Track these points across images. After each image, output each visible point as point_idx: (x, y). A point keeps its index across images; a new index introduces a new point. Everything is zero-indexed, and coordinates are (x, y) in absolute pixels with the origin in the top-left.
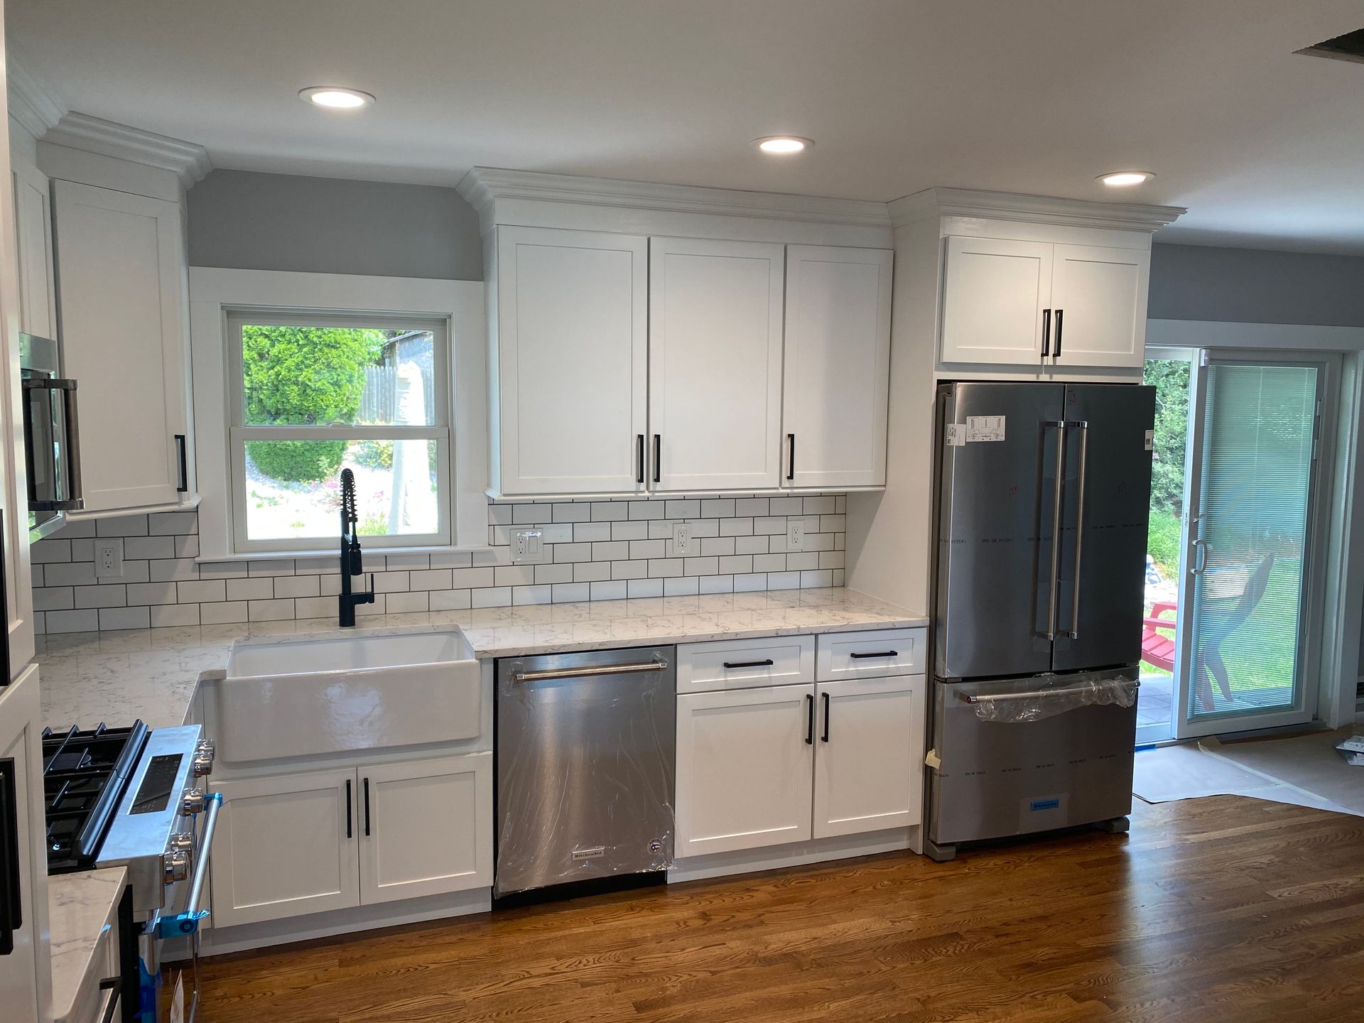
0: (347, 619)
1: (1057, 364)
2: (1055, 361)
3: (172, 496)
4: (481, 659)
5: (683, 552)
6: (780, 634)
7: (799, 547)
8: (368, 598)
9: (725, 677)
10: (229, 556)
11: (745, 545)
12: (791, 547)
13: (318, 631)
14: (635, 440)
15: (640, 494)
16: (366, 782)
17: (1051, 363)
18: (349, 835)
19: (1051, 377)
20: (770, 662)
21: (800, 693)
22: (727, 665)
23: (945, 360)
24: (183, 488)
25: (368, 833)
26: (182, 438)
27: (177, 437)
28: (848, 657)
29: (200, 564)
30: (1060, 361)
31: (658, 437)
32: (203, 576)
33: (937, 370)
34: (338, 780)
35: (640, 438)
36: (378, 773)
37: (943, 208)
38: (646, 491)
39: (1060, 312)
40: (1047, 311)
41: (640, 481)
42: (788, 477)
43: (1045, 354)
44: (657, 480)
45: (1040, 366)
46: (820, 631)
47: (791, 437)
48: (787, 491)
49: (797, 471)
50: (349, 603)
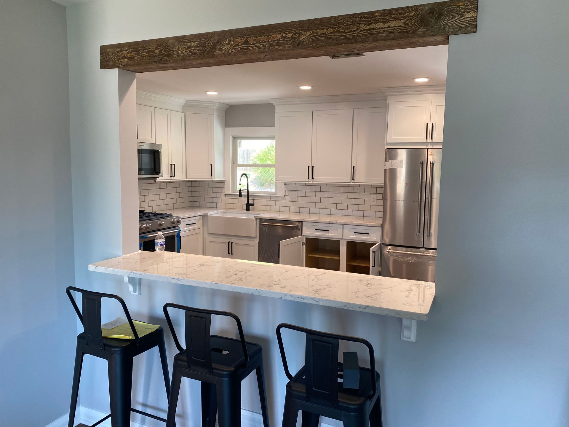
0: (248, 209)
1: (433, 142)
2: (432, 141)
5: (336, 202)
6: (331, 223)
7: (375, 203)
8: (252, 205)
9: (315, 233)
10: (231, 193)
11: (356, 201)
12: (372, 203)
13: (241, 211)
15: (309, 182)
16: (232, 242)
17: (431, 141)
18: (229, 254)
19: (433, 146)
20: (329, 231)
22: (316, 229)
23: (388, 142)
25: (232, 254)
28: (353, 233)
29: (225, 194)
30: (434, 141)
32: (227, 197)
33: (386, 145)
34: (227, 241)
35: (309, 167)
36: (235, 241)
37: (386, 94)
38: (311, 182)
39: (432, 124)
40: (427, 124)
41: (308, 178)
42: (353, 179)
43: (427, 139)
44: (313, 178)
45: (427, 143)
46: (344, 224)
47: (354, 167)
48: (354, 183)
49: (357, 178)
50: (248, 206)
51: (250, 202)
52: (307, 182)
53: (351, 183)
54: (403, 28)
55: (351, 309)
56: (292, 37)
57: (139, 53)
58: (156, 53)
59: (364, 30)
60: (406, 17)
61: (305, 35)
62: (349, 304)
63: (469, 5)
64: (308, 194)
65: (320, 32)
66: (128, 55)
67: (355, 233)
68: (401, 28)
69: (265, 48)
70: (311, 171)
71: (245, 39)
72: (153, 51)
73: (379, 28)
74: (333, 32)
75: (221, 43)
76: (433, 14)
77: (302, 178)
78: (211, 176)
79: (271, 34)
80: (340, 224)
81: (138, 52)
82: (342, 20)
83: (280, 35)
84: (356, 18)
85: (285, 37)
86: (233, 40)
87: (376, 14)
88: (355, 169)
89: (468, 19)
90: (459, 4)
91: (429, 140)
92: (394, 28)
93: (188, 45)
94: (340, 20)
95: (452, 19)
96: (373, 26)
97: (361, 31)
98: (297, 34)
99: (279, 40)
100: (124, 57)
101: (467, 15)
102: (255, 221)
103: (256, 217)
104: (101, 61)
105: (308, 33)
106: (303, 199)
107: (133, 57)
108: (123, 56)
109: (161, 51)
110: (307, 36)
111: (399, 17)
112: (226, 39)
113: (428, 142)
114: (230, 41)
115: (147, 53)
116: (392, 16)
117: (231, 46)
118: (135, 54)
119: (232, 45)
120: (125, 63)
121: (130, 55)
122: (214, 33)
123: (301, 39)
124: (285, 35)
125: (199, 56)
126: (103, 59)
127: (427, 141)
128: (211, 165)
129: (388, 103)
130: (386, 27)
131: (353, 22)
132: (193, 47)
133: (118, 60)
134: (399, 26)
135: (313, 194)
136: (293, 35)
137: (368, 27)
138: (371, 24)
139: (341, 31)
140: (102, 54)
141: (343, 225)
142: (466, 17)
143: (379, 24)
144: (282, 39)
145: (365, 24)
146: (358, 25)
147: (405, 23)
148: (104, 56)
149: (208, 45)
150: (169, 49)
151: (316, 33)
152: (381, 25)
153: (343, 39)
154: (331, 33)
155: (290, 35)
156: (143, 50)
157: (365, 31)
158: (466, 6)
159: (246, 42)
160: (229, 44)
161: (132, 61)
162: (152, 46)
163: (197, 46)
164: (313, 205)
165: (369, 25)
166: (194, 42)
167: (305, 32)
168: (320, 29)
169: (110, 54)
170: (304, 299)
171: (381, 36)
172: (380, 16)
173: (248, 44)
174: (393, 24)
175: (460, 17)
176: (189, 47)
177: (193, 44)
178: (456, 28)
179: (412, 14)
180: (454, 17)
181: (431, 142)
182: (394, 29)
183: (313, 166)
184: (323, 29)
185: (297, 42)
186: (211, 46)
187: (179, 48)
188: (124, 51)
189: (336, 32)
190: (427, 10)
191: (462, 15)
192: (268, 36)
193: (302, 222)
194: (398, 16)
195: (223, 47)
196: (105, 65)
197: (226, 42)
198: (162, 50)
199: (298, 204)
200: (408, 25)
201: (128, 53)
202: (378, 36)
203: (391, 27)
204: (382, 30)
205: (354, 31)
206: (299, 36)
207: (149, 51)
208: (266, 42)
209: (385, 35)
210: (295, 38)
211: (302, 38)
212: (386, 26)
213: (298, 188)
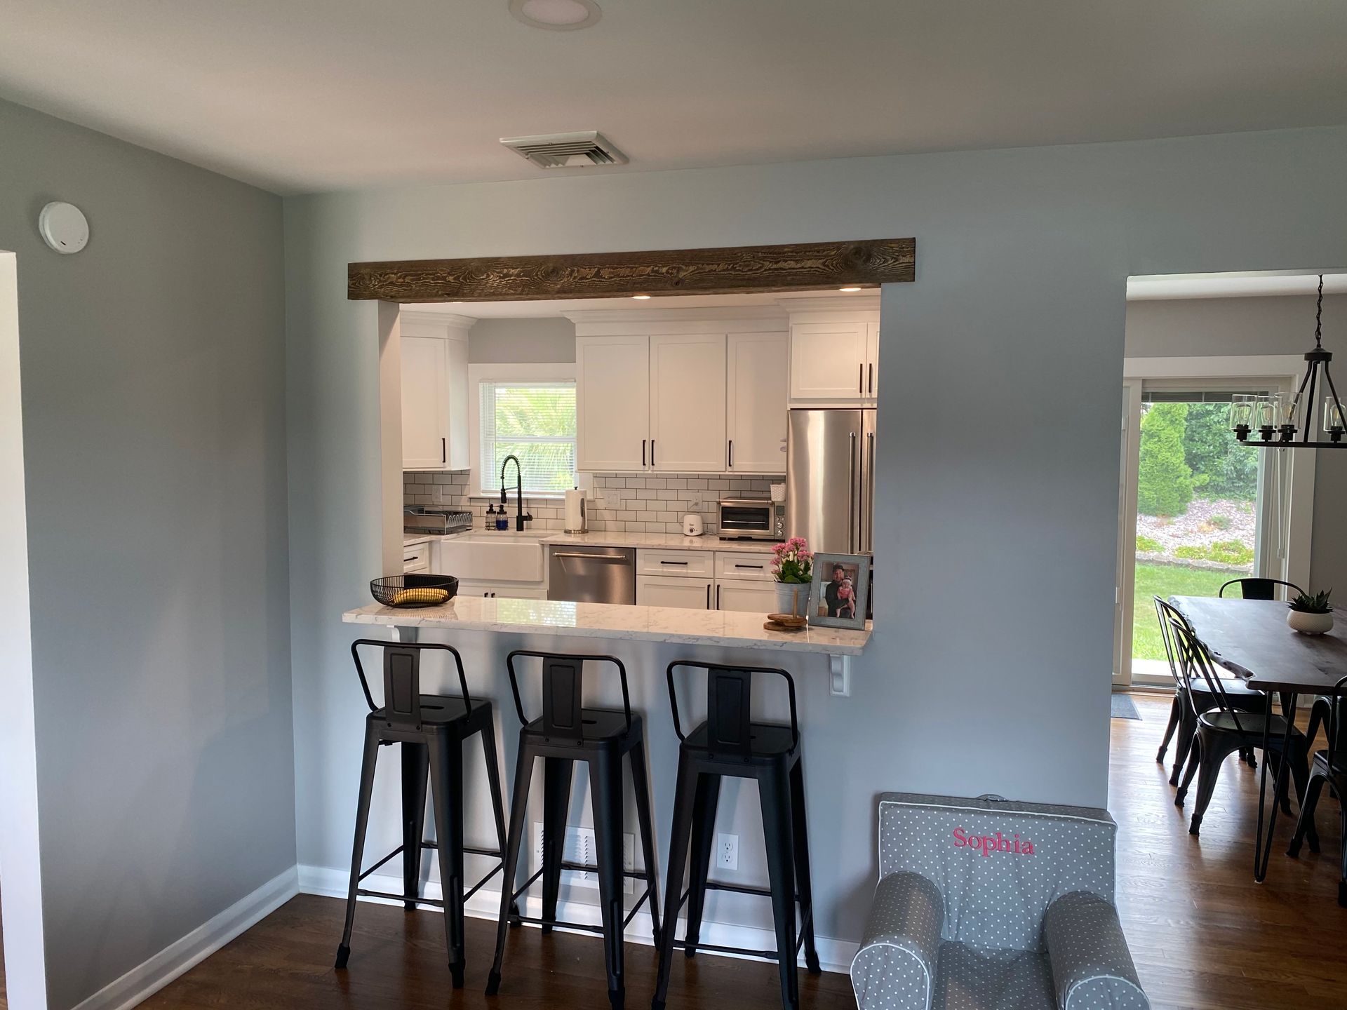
0: (520, 528)
1: (873, 397)
2: (871, 395)
4: (542, 545)
6: (690, 548)
8: (529, 518)
9: (662, 569)
10: (482, 495)
14: (641, 443)
15: (646, 472)
16: (494, 595)
19: (872, 405)
20: (686, 564)
21: (705, 583)
22: (663, 562)
23: (792, 397)
28: (734, 566)
29: (471, 498)
30: (874, 395)
32: (472, 504)
33: (790, 403)
34: (482, 591)
35: (644, 441)
36: (500, 591)
37: (788, 310)
38: (649, 470)
39: (871, 365)
40: (861, 365)
41: (644, 464)
42: (730, 465)
43: (861, 392)
44: (653, 464)
45: (861, 399)
46: (714, 550)
47: (730, 442)
48: (731, 473)
49: (735, 462)
50: (521, 521)
51: (525, 512)
52: (642, 472)
53: (727, 473)
54: (821, 271)
55: (764, 647)
56: (667, 272)
57: (419, 280)
58: (449, 281)
59: (770, 269)
60: (825, 256)
61: (687, 271)
62: (760, 641)
63: (904, 248)
64: (641, 495)
65: (708, 268)
66: (399, 280)
67: (737, 566)
68: (819, 270)
69: (627, 285)
70: (649, 450)
71: (596, 269)
72: (444, 279)
73: (790, 269)
74: (727, 270)
75: (558, 273)
76: (860, 255)
77: (631, 463)
78: (444, 461)
79: (636, 266)
80: (709, 551)
81: (417, 277)
82: (739, 254)
83: (650, 269)
84: (758, 252)
85: (657, 272)
86: (578, 271)
87: (786, 250)
88: (733, 446)
89: (904, 265)
90: (893, 245)
91: (866, 394)
92: (808, 269)
93: (504, 272)
94: (735, 254)
95: (883, 263)
96: (782, 265)
97: (765, 270)
98: (675, 268)
99: (648, 275)
100: (392, 283)
101: (902, 260)
102: (540, 550)
103: (542, 541)
104: (349, 287)
105: (691, 268)
106: (631, 505)
107: (409, 284)
108: (389, 281)
109: (457, 278)
110: (689, 272)
111: (816, 256)
112: (567, 268)
113: (864, 397)
114: (573, 271)
115: (433, 279)
116: (808, 253)
117: (574, 279)
118: (412, 280)
119: (575, 277)
120: (393, 294)
121: (403, 281)
122: (548, 257)
123: (680, 277)
124: (657, 268)
125: (523, 290)
126: (354, 284)
127: (861, 395)
128: (444, 439)
129: (790, 325)
130: (800, 268)
131: (754, 257)
132: (511, 276)
133: (381, 287)
134: (816, 268)
135: (652, 495)
136: (669, 269)
137: (775, 266)
138: (779, 262)
139: (737, 268)
140: (350, 276)
141: (714, 552)
142: (901, 261)
143: (789, 262)
144: (653, 274)
145: (770, 262)
146: (761, 262)
147: (824, 264)
148: (355, 280)
149: (537, 275)
150: (472, 277)
151: (702, 269)
152: (792, 264)
153: (741, 280)
154: (724, 270)
155: (664, 270)
156: (426, 275)
157: (771, 271)
158: (900, 248)
159: (597, 275)
160: (571, 276)
161: (406, 290)
162: (442, 270)
163: (518, 275)
164: (652, 516)
165: (777, 263)
166: (513, 269)
167: (686, 266)
168: (708, 264)
169: (367, 277)
170: (698, 639)
171: (793, 278)
172: (791, 252)
173: (601, 277)
174: (809, 264)
175: (894, 262)
176: (506, 276)
177: (512, 271)
178: (889, 275)
179: (833, 253)
180: (886, 261)
181: (869, 397)
182: (810, 271)
183: (653, 441)
184: (712, 264)
185: (676, 279)
186: (543, 276)
187: (488, 276)
188: (392, 274)
189: (730, 270)
190: (852, 250)
191: (897, 260)
192: (632, 268)
193: (635, 549)
194: (815, 254)
195: (562, 280)
196: (354, 294)
197: (567, 273)
198: (459, 277)
199: (622, 515)
200: (828, 266)
201: (400, 277)
202: (789, 278)
203: (805, 268)
204: (793, 271)
205: (755, 270)
206: (678, 272)
207: (438, 277)
208: (629, 276)
209: (798, 277)
210: (672, 273)
211: (682, 274)
212: (799, 265)
213: (621, 483)
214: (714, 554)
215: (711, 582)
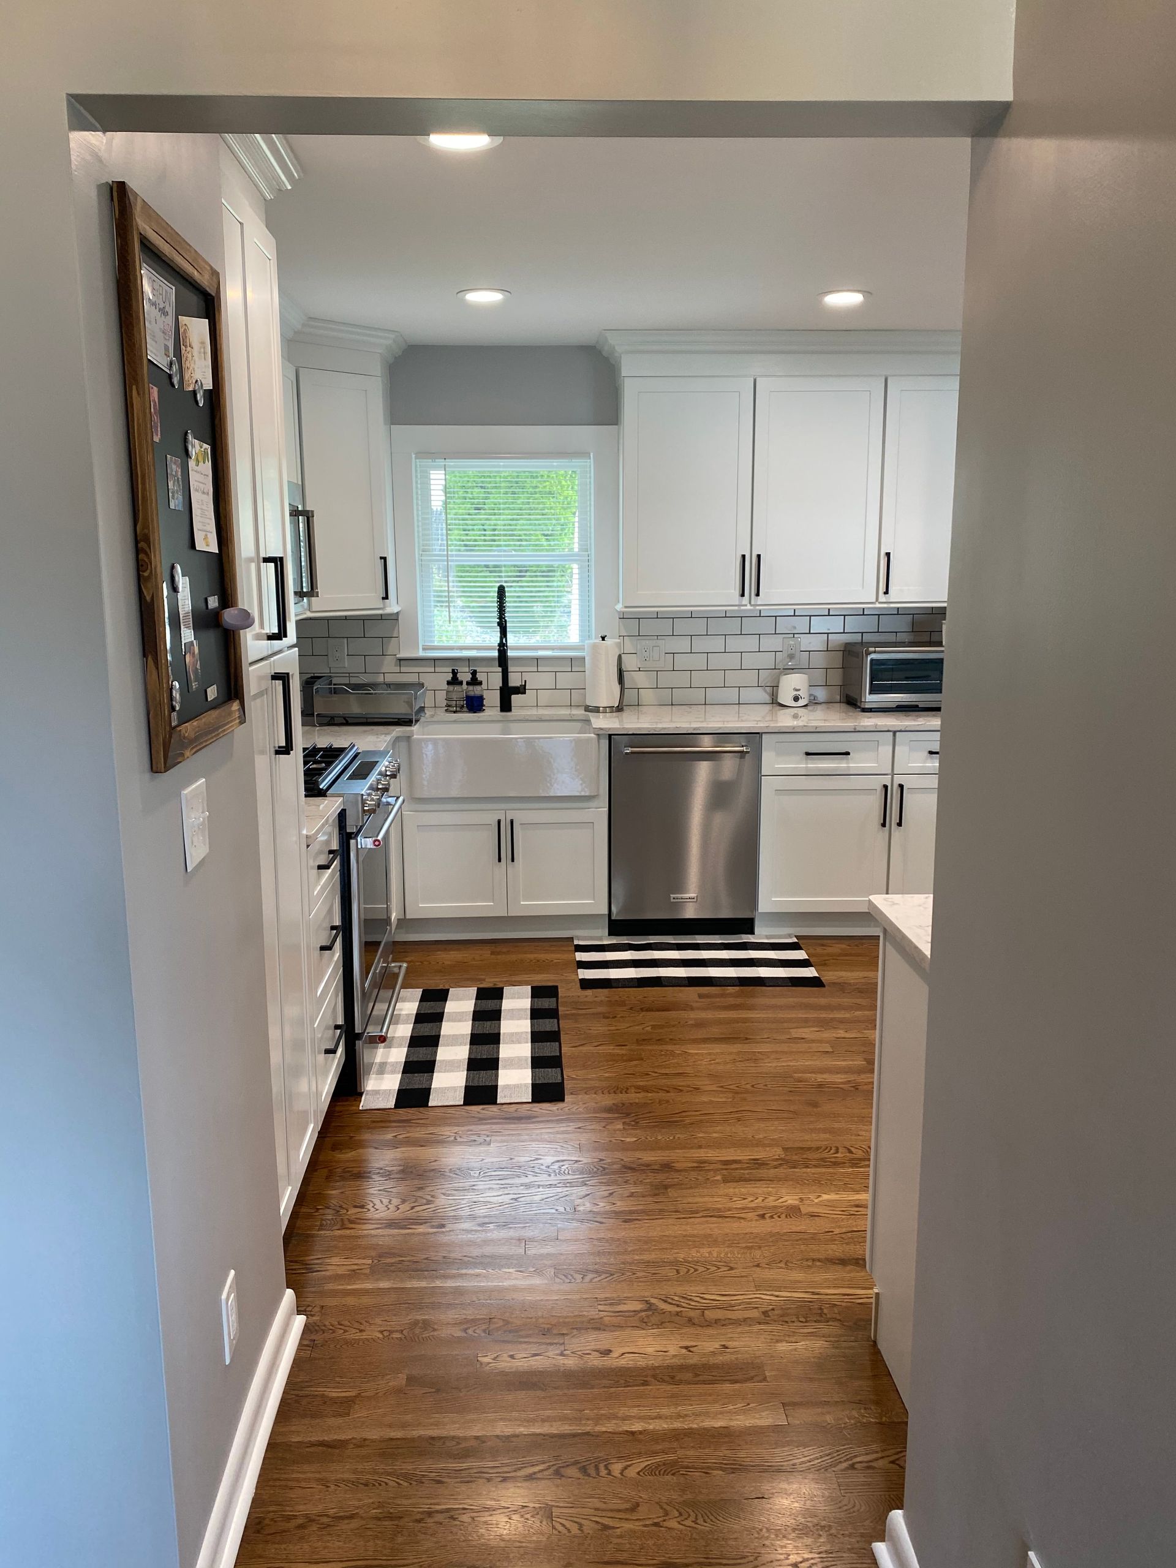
0: (505, 706)
3: (379, 603)
4: (598, 735)
6: (858, 729)
8: (521, 690)
9: (807, 764)
10: (421, 655)
14: (739, 560)
15: (742, 608)
16: (512, 822)
18: (500, 860)
20: (848, 754)
21: (877, 783)
22: (808, 754)
24: (386, 597)
25: (513, 860)
26: (384, 559)
27: (381, 558)
28: (926, 754)
29: (400, 660)
31: (759, 556)
32: (403, 669)
34: (492, 819)
35: (743, 557)
36: (520, 816)
41: (743, 595)
42: (886, 593)
44: (758, 594)
46: (893, 729)
47: (887, 555)
48: (885, 605)
49: (899, 587)
50: (507, 694)
51: (514, 681)
52: (736, 608)
53: (880, 605)
67: (929, 753)
70: (751, 571)
77: (723, 594)
80: (887, 732)
88: (893, 562)
141: (895, 732)
193: (758, 734)
199: (666, 679)
213: (665, 627)
214: (894, 735)
215: (887, 780)
